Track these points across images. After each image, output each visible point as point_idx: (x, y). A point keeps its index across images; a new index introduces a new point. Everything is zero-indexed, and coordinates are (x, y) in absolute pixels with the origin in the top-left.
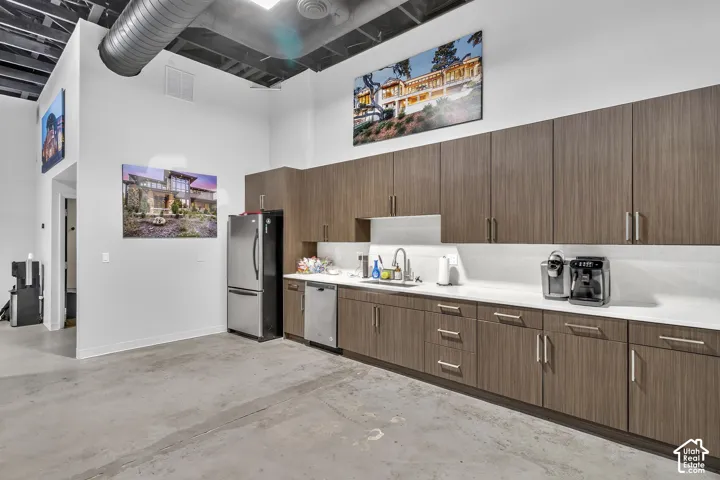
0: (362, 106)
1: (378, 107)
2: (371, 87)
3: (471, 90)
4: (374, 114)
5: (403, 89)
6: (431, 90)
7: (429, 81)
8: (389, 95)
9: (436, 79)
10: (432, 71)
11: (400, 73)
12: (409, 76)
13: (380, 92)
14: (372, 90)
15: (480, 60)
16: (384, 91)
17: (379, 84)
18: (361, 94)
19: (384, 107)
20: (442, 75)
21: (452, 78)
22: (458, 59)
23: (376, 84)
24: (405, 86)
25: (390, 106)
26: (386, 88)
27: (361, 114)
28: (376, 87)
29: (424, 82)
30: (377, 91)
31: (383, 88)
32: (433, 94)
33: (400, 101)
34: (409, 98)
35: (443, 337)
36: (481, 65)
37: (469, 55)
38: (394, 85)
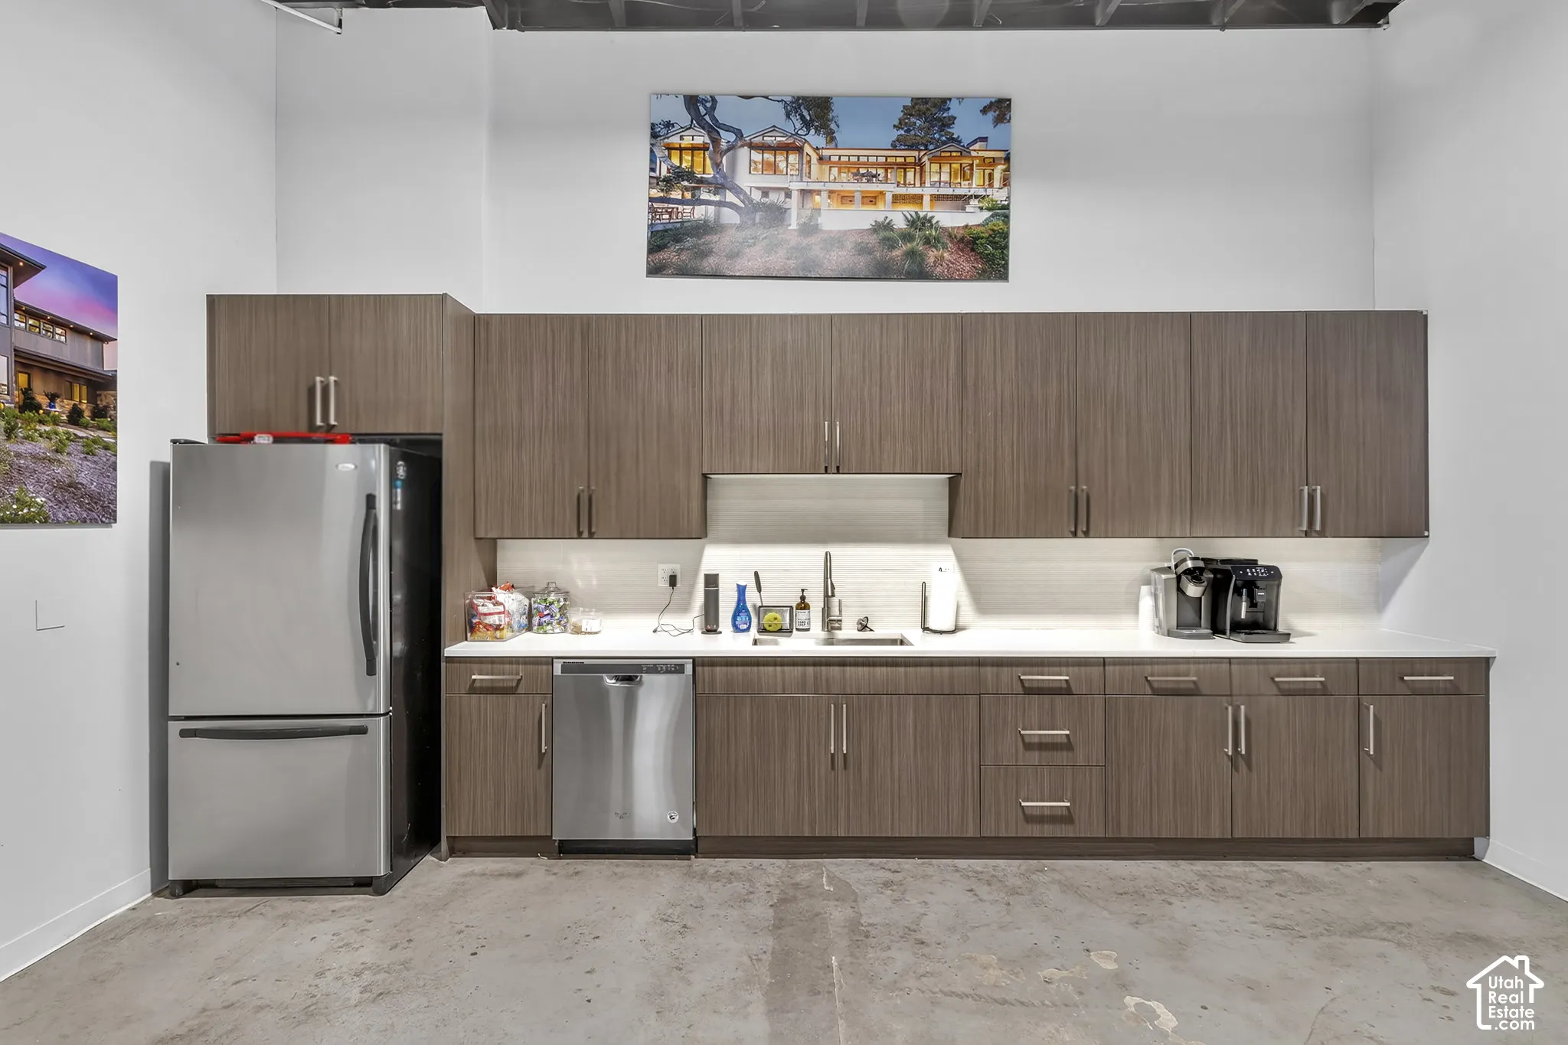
0: (679, 175)
1: (737, 191)
2: (713, 129)
3: (987, 214)
4: (720, 204)
5: (815, 166)
6: (890, 189)
7: (887, 166)
8: (774, 168)
9: (904, 167)
10: (894, 147)
11: (807, 124)
12: (831, 137)
13: (743, 153)
14: (716, 141)
15: (1007, 159)
16: (757, 156)
17: (739, 134)
18: (675, 140)
19: (756, 196)
20: (919, 164)
21: (945, 177)
22: (958, 141)
23: (728, 129)
24: (821, 159)
25: (773, 197)
26: (763, 148)
27: (676, 195)
28: (727, 137)
29: (877, 165)
30: (732, 147)
31: (752, 146)
32: (897, 199)
33: (805, 193)
34: (831, 192)
35: (1028, 746)
36: (1008, 170)
37: (984, 139)
38: (787, 148)
